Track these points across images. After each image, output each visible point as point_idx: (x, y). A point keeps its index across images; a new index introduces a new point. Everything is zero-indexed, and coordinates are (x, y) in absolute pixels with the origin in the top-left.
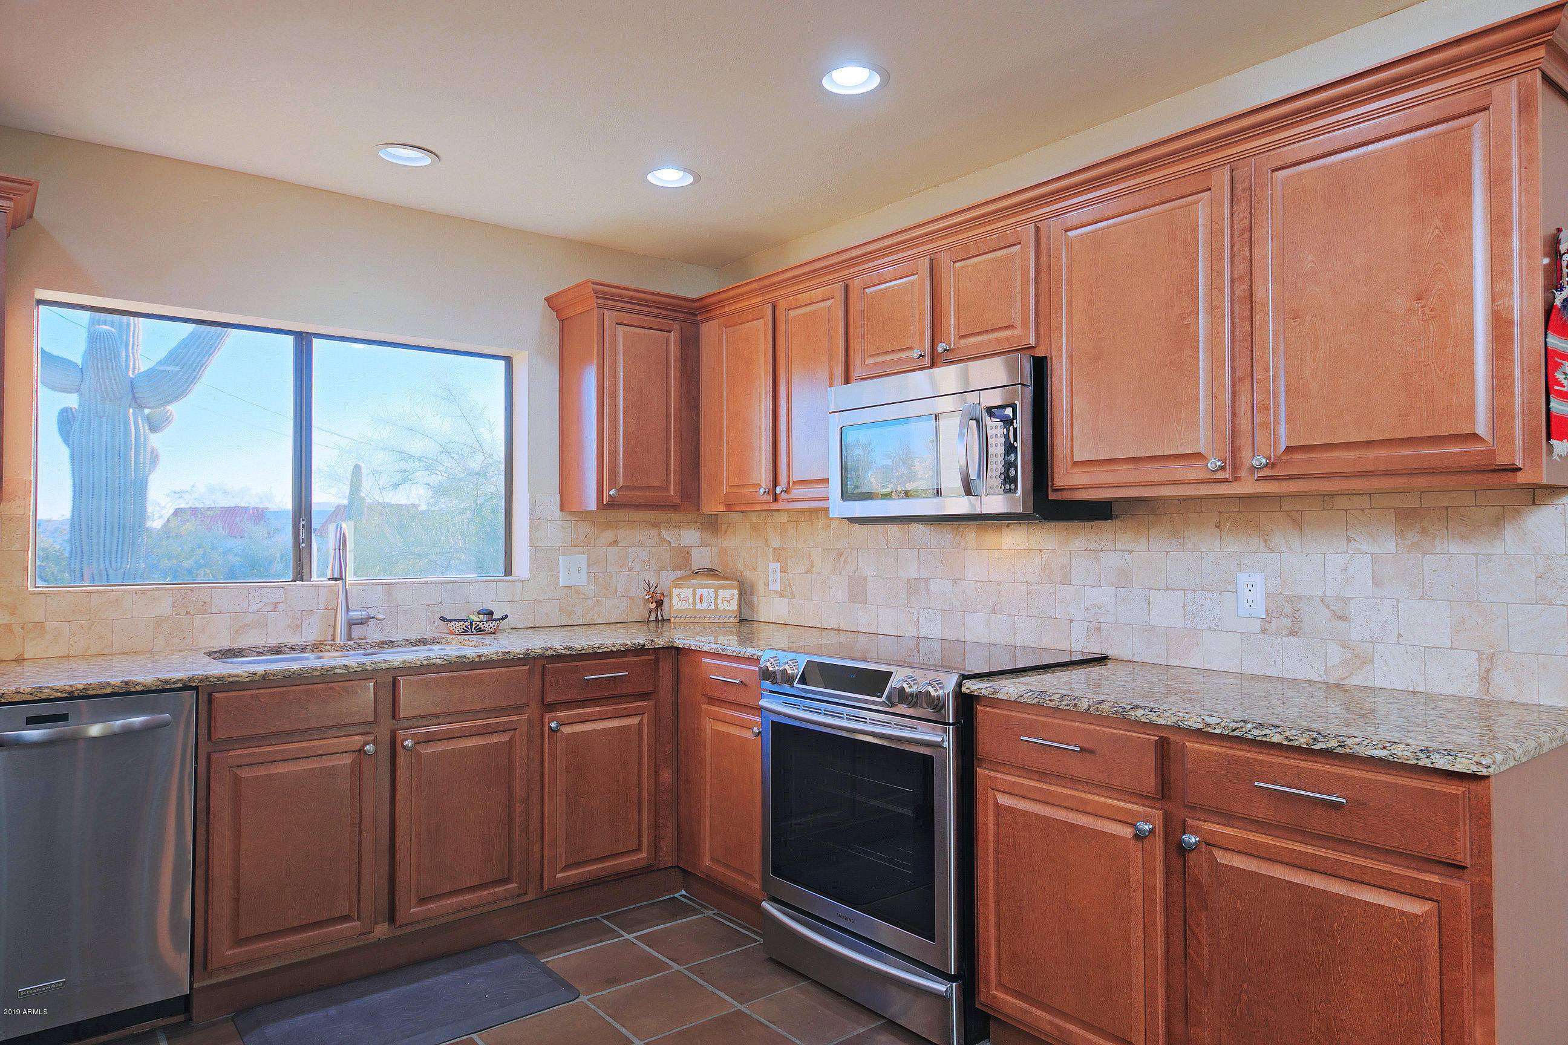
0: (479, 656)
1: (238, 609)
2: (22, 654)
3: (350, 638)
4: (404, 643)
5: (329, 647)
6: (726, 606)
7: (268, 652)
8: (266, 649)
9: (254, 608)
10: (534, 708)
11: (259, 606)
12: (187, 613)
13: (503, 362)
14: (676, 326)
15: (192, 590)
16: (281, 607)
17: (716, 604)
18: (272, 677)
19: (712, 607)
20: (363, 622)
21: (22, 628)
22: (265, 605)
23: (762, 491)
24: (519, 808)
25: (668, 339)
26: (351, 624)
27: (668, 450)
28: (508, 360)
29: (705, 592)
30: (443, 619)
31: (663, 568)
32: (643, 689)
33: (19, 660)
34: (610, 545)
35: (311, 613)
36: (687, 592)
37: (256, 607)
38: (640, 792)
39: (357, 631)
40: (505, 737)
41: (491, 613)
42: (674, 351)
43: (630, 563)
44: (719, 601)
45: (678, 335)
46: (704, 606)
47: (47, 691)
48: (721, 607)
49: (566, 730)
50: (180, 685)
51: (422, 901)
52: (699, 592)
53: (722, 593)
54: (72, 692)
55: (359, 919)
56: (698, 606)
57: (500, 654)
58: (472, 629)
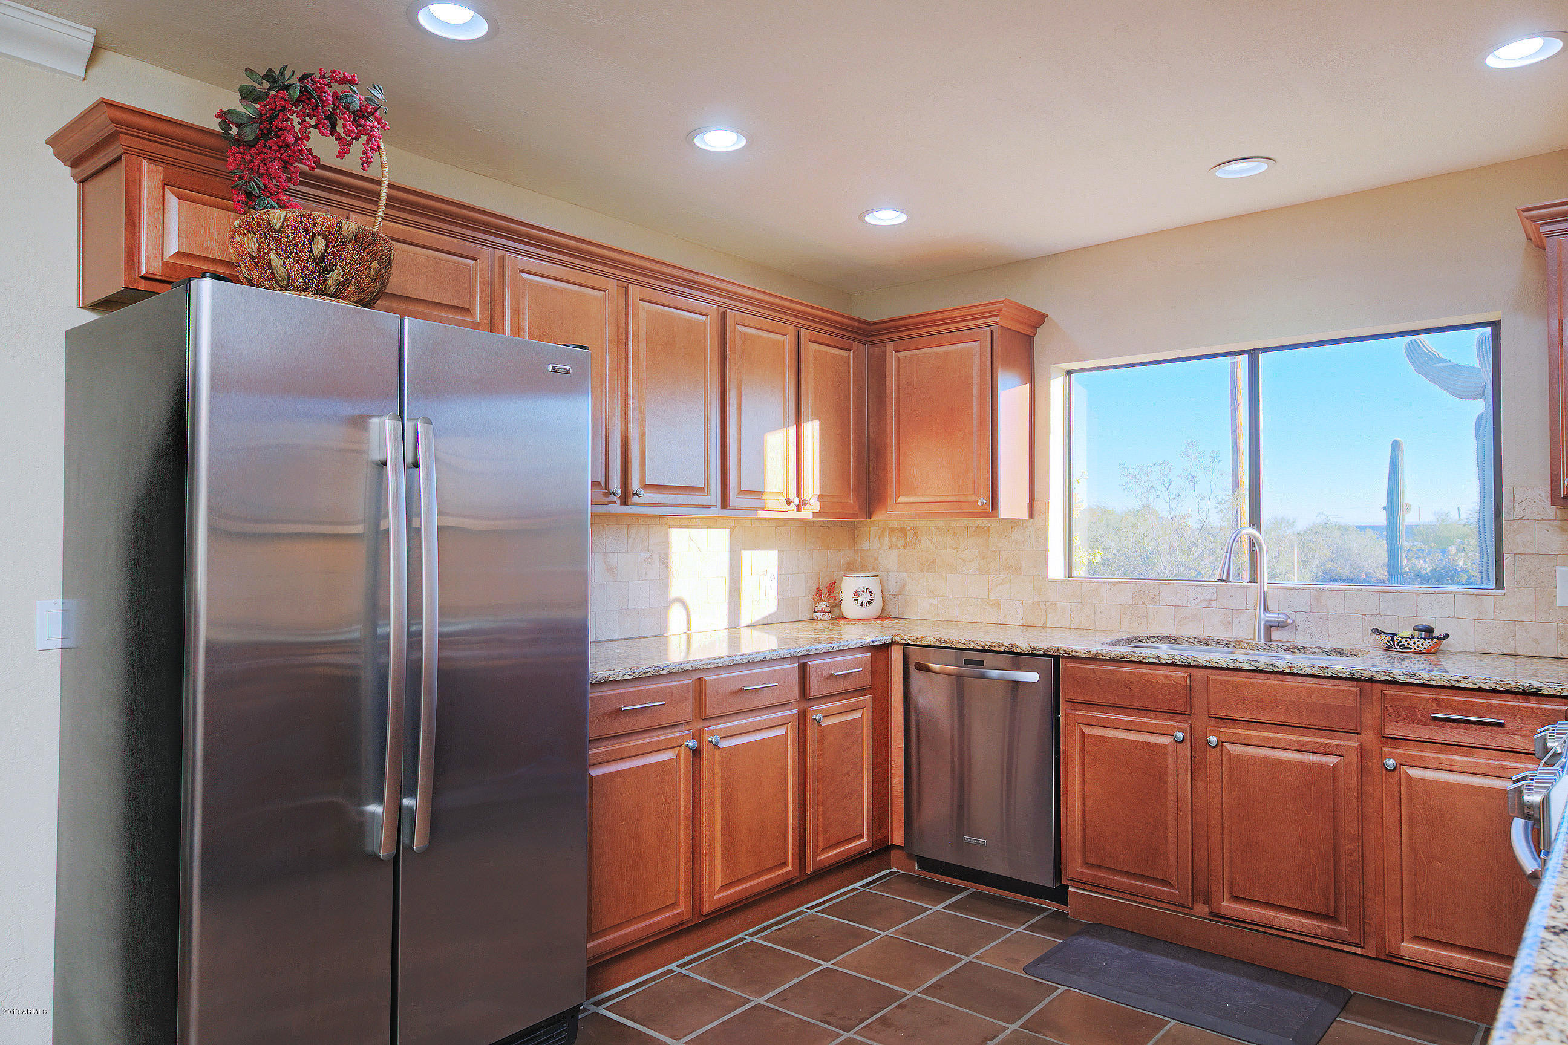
1: (1179, 603)
2: (1045, 623)
3: (1266, 639)
4: (1317, 651)
5: (1246, 645)
7: (1198, 642)
8: (1196, 640)
9: (1192, 603)
10: (1369, 738)
11: (1196, 602)
12: (1143, 603)
13: (1488, 329)
15: (1145, 584)
16: (1214, 604)
20: (1280, 626)
21: (1045, 605)
22: (1201, 601)
24: (1349, 846)
30: (1377, 631)
33: (1044, 627)
35: (1240, 612)
37: (1193, 603)
39: (1276, 635)
40: (1332, 760)
41: (1432, 630)
47: (972, 643)
49: (1414, 773)
51: (1235, 898)
54: (984, 647)
58: (1394, 644)
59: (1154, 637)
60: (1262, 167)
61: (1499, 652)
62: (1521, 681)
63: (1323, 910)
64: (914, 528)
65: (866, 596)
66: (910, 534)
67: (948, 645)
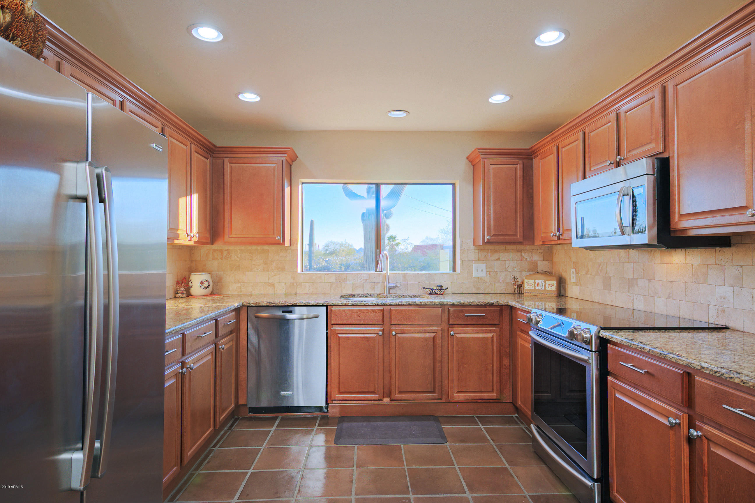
0: (420, 302)
1: (354, 281)
2: (296, 292)
3: (389, 293)
4: (407, 296)
5: (382, 296)
6: (550, 289)
7: (363, 296)
8: (362, 295)
9: (359, 281)
10: (445, 325)
11: (361, 280)
12: (340, 282)
13: (452, 185)
14: (520, 162)
15: (341, 274)
16: (368, 281)
17: (545, 288)
18: (348, 305)
19: (543, 288)
20: (393, 288)
21: (296, 284)
22: (363, 280)
23: (552, 235)
24: (438, 364)
25: (516, 168)
26: (390, 288)
27: (516, 217)
28: (454, 185)
29: (540, 282)
30: (424, 288)
31: (524, 270)
32: (495, 322)
33: (296, 294)
34: (497, 260)
35: (377, 283)
36: (531, 281)
37: (360, 281)
38: (493, 367)
39: (392, 291)
40: (433, 335)
41: (442, 287)
42: (519, 173)
43: (506, 267)
44: (547, 286)
45: (521, 166)
46: (539, 288)
47: (287, 303)
48: (547, 289)
49: (458, 335)
50: (321, 305)
51: (400, 392)
52: (537, 281)
53: (548, 283)
54: (293, 304)
55: (378, 394)
56: (537, 288)
57: (429, 302)
58: (433, 292)
59: (347, 295)
60: (404, 114)
61: (458, 293)
62: (488, 301)
63: (430, 390)
64: (227, 250)
65: (206, 284)
66: (225, 253)
67: (274, 305)
